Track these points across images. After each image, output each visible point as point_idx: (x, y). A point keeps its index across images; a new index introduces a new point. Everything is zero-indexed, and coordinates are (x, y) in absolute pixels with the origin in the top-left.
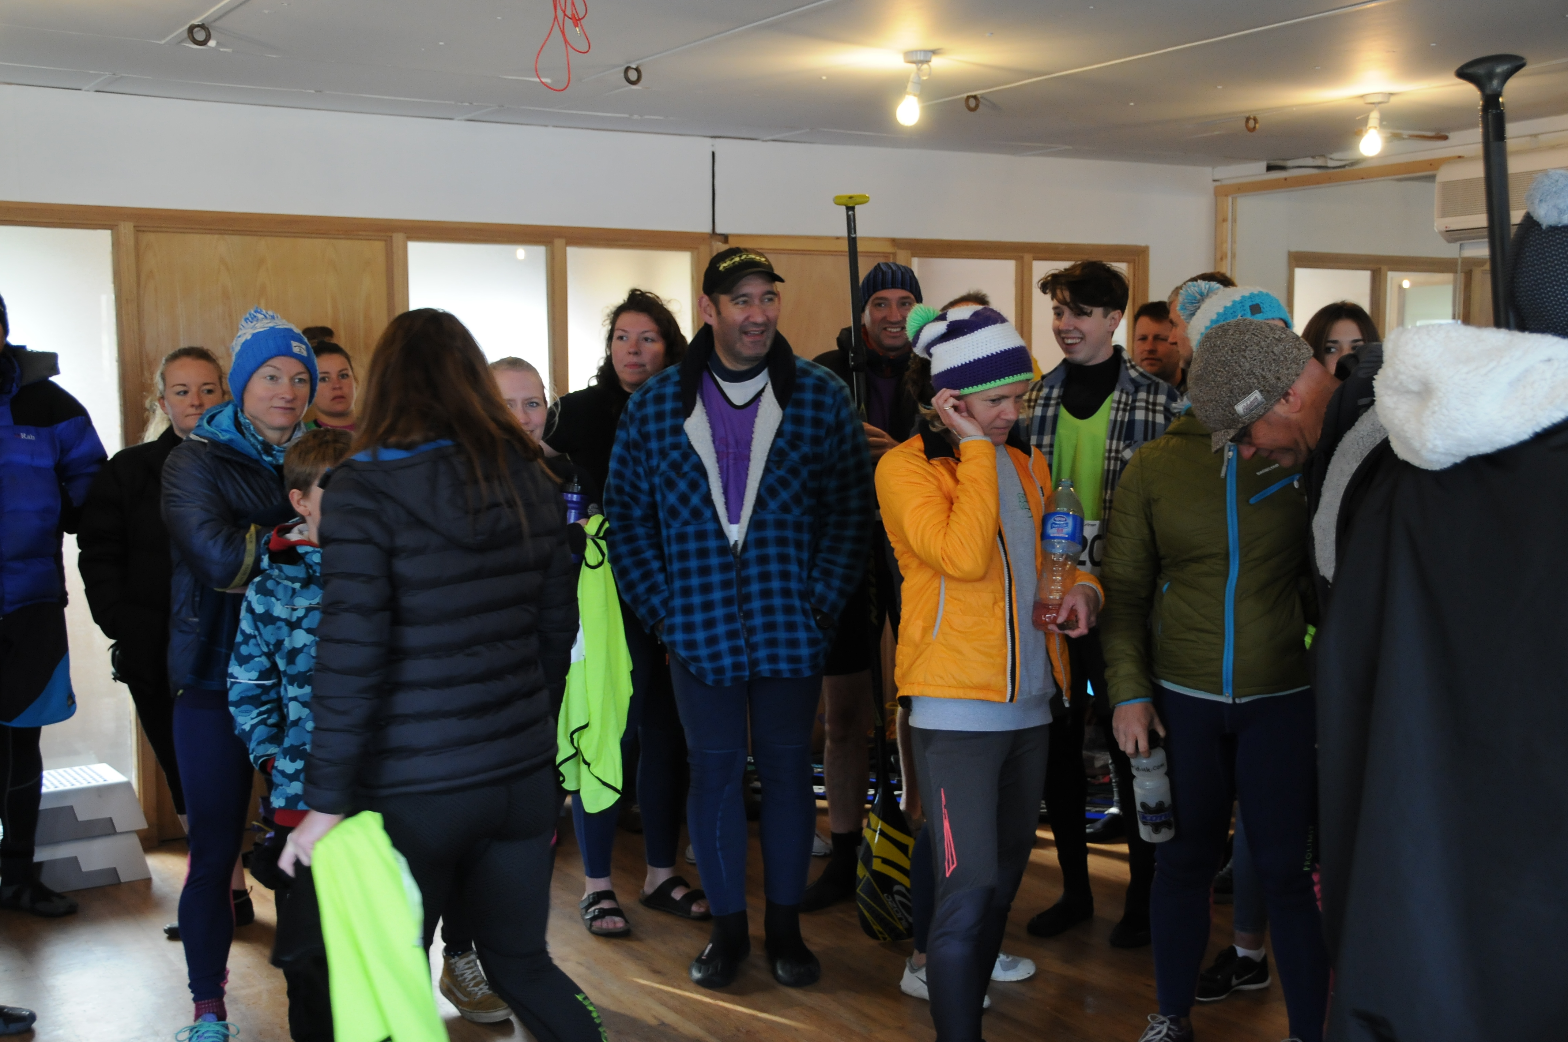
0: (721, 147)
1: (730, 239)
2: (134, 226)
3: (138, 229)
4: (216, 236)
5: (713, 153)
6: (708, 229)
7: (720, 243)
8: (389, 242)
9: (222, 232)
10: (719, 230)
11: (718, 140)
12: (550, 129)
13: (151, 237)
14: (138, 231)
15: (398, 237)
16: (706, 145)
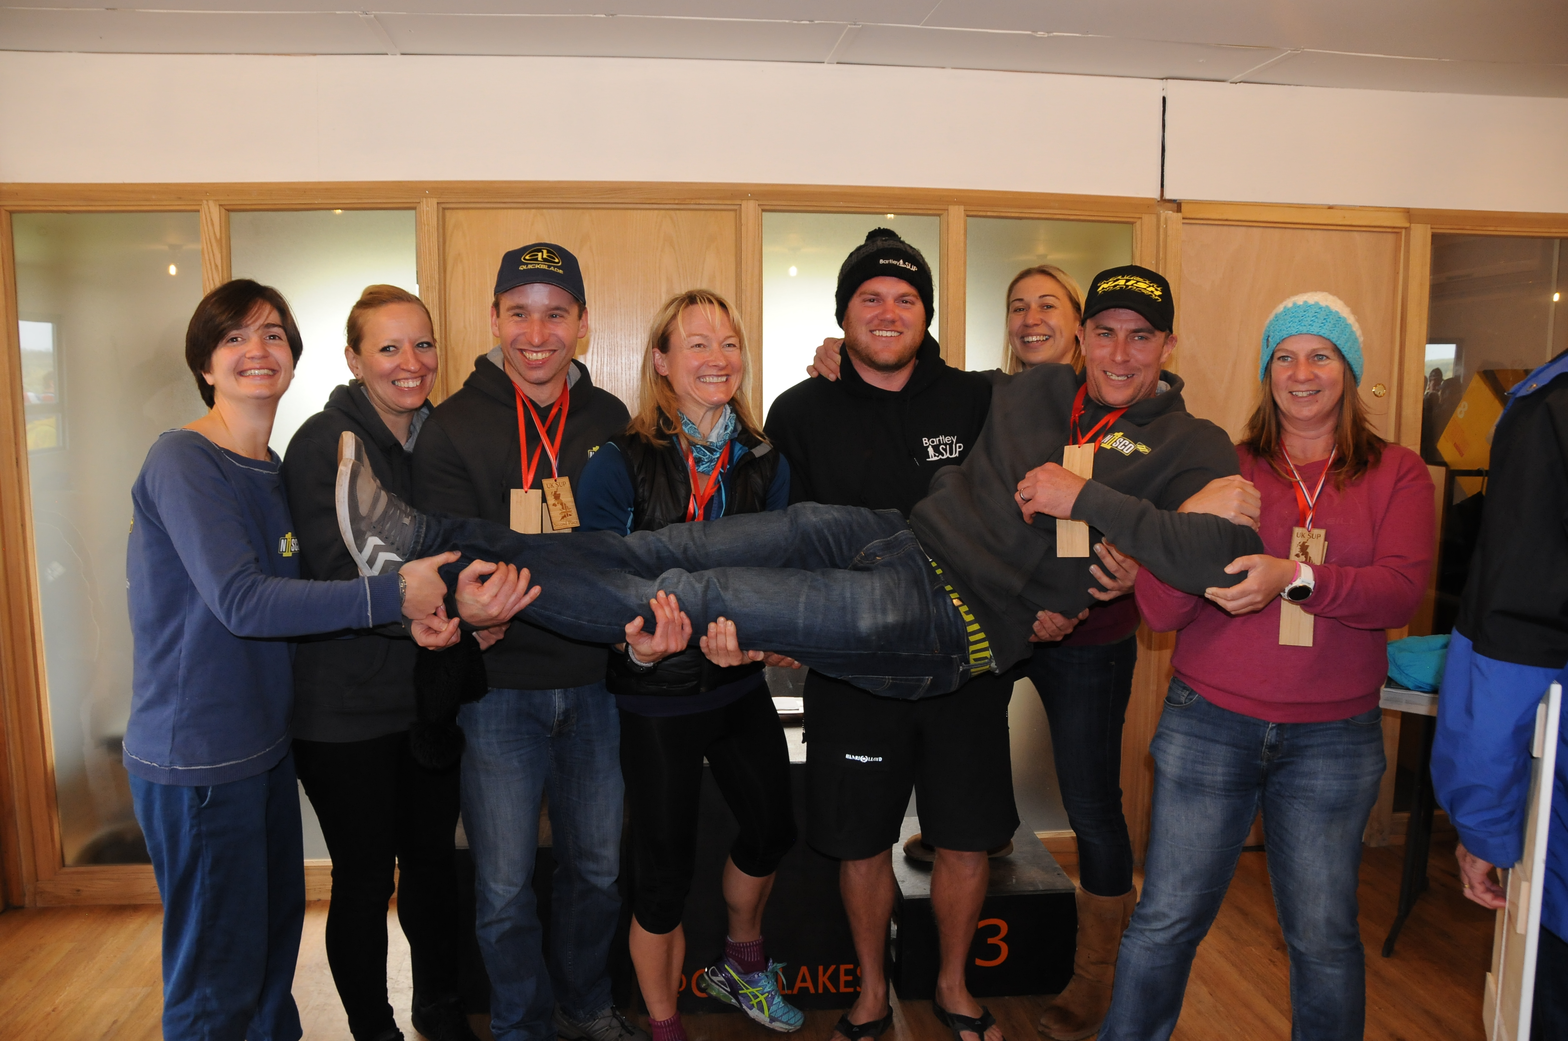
0: (1176, 90)
1: (1184, 207)
2: (438, 203)
3: (443, 206)
4: (533, 211)
5: (1164, 99)
6: (1156, 195)
7: (1171, 212)
8: (738, 212)
9: (541, 206)
10: (1168, 196)
11: (1169, 80)
12: (949, 72)
13: (461, 214)
14: (444, 209)
15: (750, 208)
16: (1155, 89)
